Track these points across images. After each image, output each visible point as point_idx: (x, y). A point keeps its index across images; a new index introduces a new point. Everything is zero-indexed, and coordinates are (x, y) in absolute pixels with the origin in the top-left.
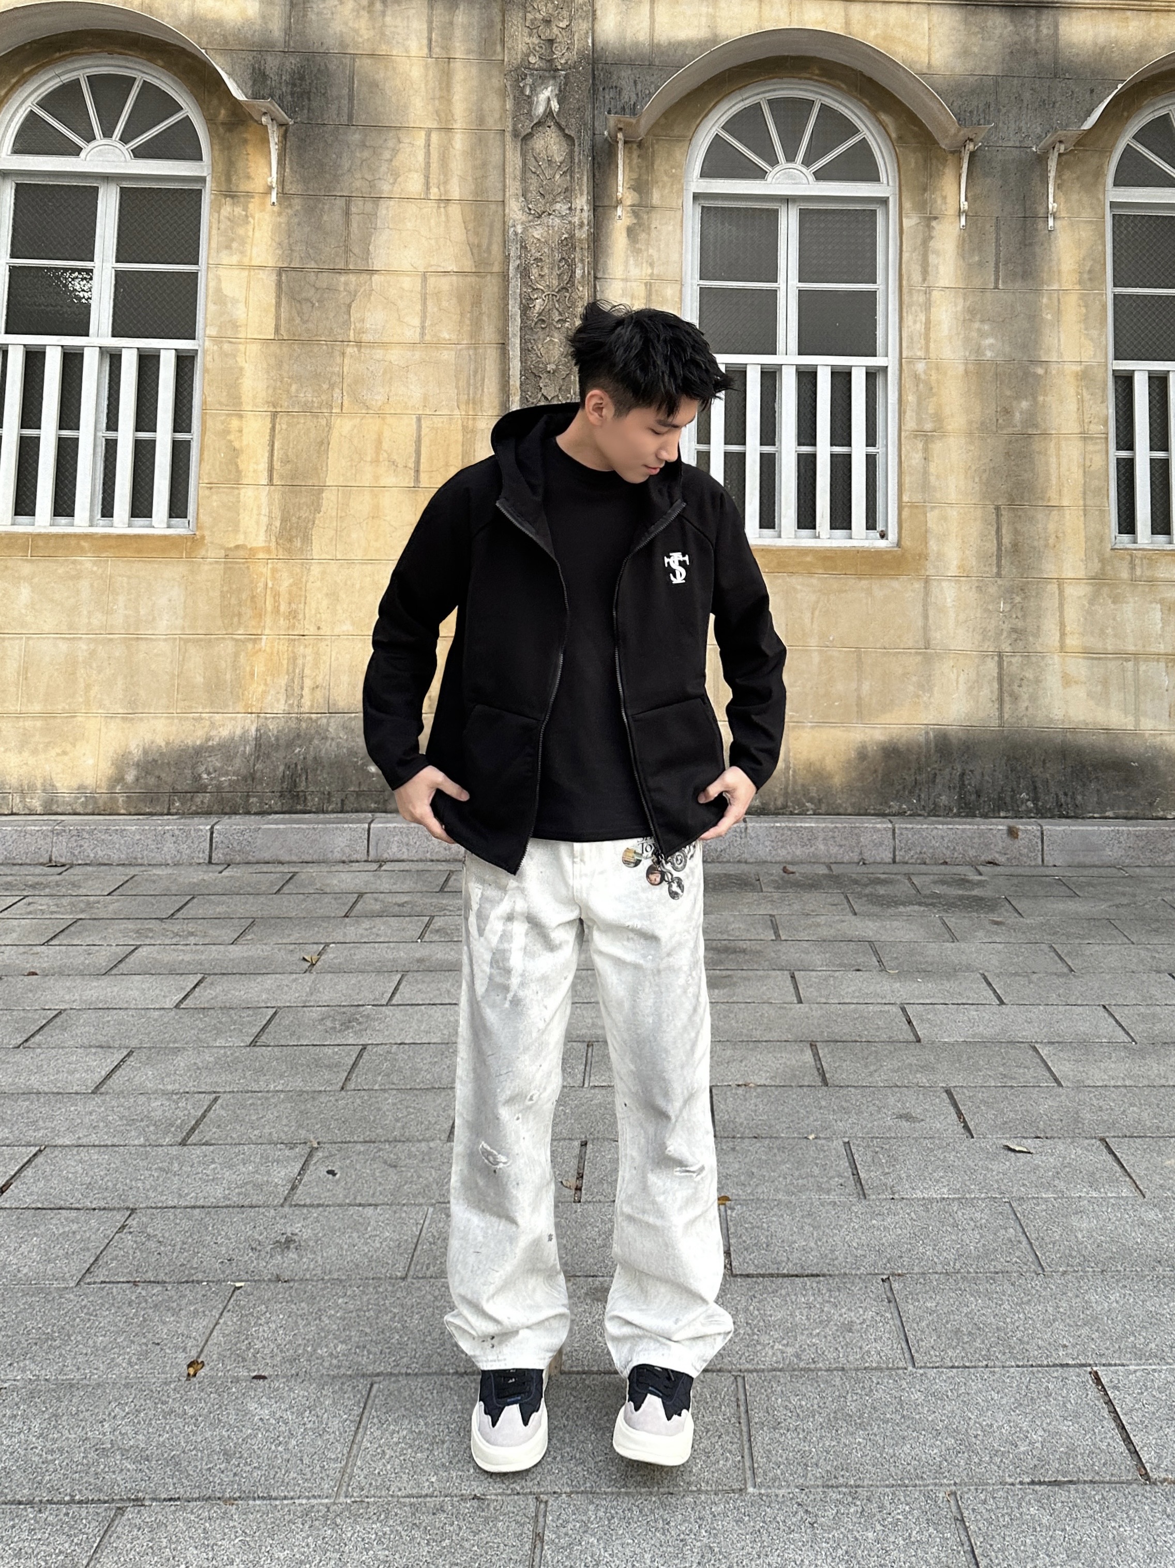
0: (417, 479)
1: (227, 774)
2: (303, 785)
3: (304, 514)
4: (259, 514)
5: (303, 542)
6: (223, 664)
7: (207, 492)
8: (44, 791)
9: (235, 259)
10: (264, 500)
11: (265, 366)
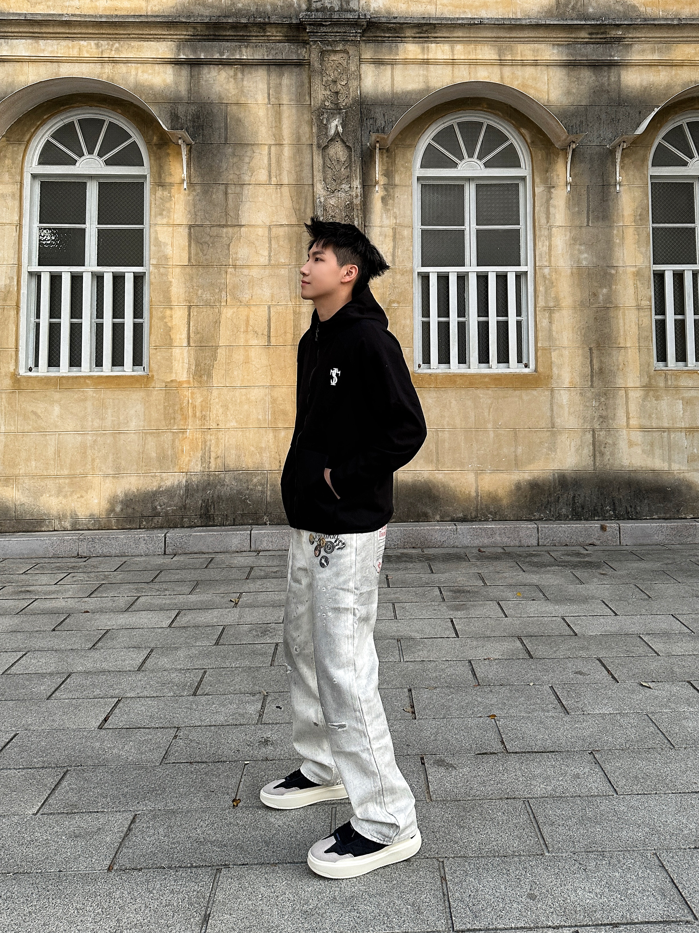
0: (269, 341)
1: (171, 506)
2: (212, 512)
3: (208, 362)
4: (183, 363)
5: (208, 377)
6: (166, 446)
7: (154, 351)
8: (72, 517)
9: (165, 221)
10: (186, 354)
11: (183, 279)
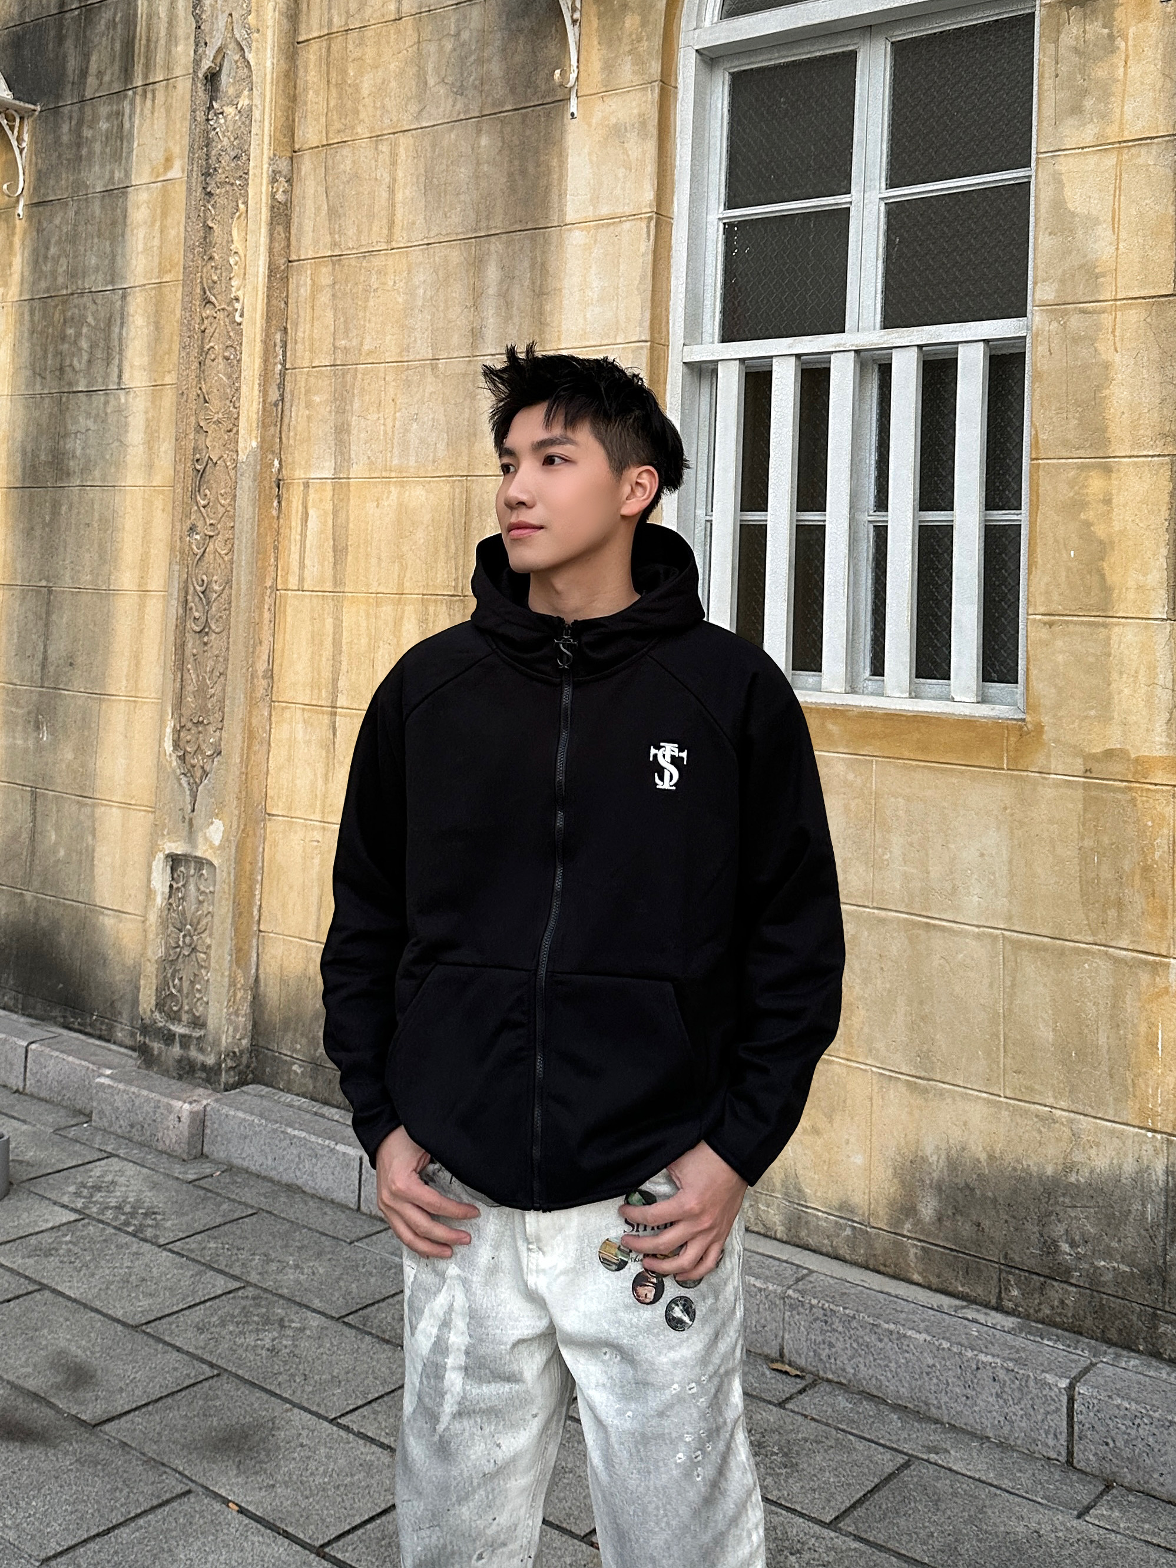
1: (1108, 1254)
